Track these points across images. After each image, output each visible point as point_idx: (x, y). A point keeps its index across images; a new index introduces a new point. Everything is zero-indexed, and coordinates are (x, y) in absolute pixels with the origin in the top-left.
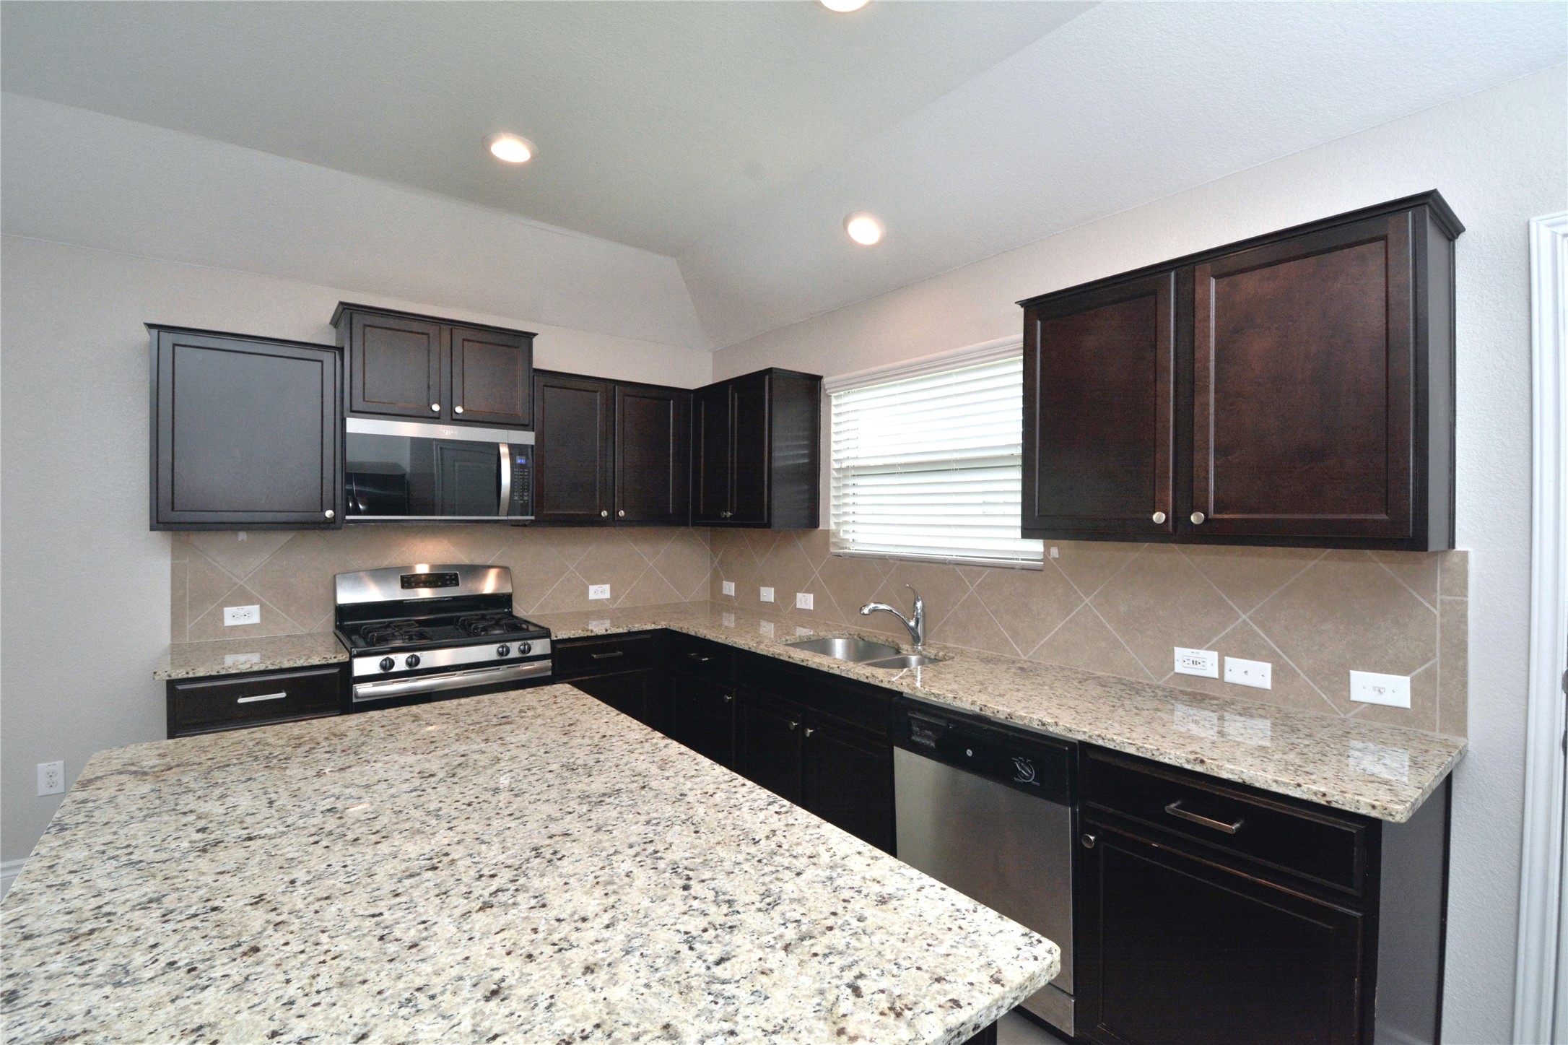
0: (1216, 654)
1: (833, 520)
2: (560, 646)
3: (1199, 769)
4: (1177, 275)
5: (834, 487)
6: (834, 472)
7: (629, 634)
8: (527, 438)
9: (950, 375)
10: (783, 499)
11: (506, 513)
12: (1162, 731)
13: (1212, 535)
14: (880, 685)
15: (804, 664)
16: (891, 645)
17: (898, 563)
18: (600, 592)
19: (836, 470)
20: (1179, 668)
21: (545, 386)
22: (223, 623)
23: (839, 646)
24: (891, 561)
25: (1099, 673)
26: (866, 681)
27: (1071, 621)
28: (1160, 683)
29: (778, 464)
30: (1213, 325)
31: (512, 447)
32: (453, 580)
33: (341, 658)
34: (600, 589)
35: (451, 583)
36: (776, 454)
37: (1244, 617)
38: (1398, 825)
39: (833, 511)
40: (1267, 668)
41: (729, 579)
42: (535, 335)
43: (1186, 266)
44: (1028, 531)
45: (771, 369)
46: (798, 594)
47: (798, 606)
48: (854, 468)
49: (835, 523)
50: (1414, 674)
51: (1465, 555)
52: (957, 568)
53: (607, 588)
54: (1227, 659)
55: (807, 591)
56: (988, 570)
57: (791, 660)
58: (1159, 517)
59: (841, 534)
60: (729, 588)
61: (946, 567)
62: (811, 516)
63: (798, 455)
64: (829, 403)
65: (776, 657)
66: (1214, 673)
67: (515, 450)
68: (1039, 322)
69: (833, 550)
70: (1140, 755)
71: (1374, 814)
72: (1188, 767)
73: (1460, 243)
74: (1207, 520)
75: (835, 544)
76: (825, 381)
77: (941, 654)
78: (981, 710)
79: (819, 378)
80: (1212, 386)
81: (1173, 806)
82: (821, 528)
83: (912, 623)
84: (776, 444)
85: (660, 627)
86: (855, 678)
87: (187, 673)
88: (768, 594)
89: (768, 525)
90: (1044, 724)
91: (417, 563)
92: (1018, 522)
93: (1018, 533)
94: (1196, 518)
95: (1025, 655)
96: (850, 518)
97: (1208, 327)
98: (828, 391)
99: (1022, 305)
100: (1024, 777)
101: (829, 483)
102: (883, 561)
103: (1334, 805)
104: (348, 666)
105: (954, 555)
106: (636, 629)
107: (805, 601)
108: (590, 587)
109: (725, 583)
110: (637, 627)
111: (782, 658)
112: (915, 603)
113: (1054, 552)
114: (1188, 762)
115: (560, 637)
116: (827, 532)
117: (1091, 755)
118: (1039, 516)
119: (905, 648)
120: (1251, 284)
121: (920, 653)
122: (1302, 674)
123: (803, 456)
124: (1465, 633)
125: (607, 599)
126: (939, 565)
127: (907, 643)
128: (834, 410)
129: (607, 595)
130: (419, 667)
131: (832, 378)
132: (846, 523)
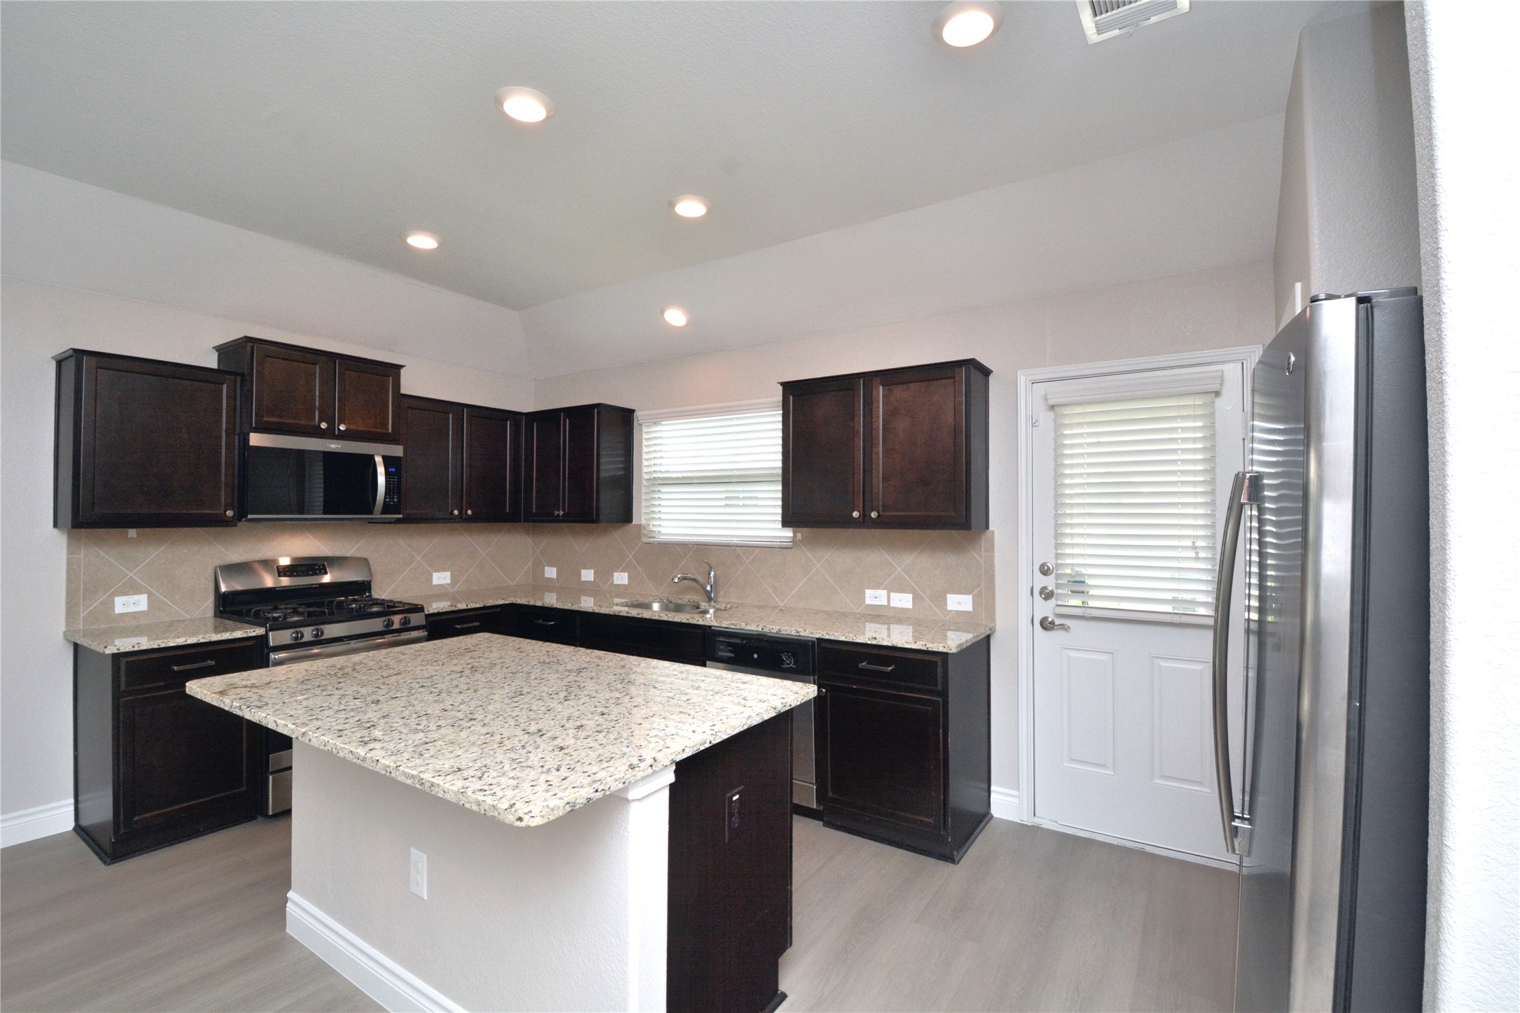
0: (886, 591)
1: (644, 517)
2: (431, 619)
3: (874, 642)
4: (864, 381)
5: (645, 493)
6: (645, 482)
7: (485, 608)
8: (397, 451)
9: (732, 419)
10: (607, 500)
11: (379, 512)
12: (858, 629)
13: (882, 523)
14: (697, 623)
15: (640, 616)
16: (692, 604)
17: (696, 547)
18: (441, 578)
19: (647, 480)
20: (868, 601)
21: (409, 408)
22: (114, 611)
23: (656, 607)
24: (690, 546)
25: (825, 609)
26: (687, 622)
27: (809, 578)
28: (859, 611)
29: (603, 474)
30: (881, 410)
31: (385, 458)
32: (322, 569)
33: (258, 632)
34: (443, 576)
35: (320, 572)
36: (603, 467)
37: (899, 569)
38: (953, 654)
39: (644, 510)
40: (910, 596)
41: (550, 565)
42: (402, 366)
43: (869, 378)
44: (786, 522)
45: (600, 404)
46: (615, 574)
47: (615, 582)
48: (660, 478)
49: (646, 519)
50: (974, 593)
51: (993, 532)
52: (737, 549)
53: (448, 574)
54: (891, 594)
55: (623, 571)
56: (758, 549)
57: (629, 615)
58: (856, 514)
59: (651, 526)
60: (551, 572)
61: (730, 548)
62: (625, 514)
63: (618, 468)
64: (641, 431)
65: (617, 614)
66: (885, 602)
67: (388, 461)
68: (791, 397)
69: (645, 540)
70: (847, 640)
71: (945, 650)
72: (869, 642)
73: (991, 378)
74: (879, 516)
75: (644, 535)
76: (638, 414)
77: (728, 606)
78: (762, 629)
79: (633, 411)
80: (881, 444)
81: (863, 664)
82: (634, 522)
83: (709, 588)
84: (602, 460)
85: (507, 602)
86: (679, 621)
87: (133, 647)
88: (588, 575)
89: (595, 521)
90: (798, 632)
91: (281, 556)
92: (779, 518)
93: (780, 526)
94: (874, 515)
95: (782, 603)
96: (656, 516)
97: (879, 412)
98: (640, 422)
99: (781, 385)
100: (788, 664)
101: (641, 490)
102: (684, 546)
103: (930, 649)
104: (264, 638)
105: (735, 541)
106: (489, 604)
107: (621, 578)
108: (434, 574)
109: (547, 569)
110: (490, 603)
111: (621, 614)
112: (710, 574)
113: (799, 536)
114: (869, 640)
115: (431, 612)
116: (639, 526)
117: (823, 645)
118: (793, 513)
119: (704, 605)
120: (900, 393)
121: (714, 607)
122: (926, 599)
123: (619, 469)
124: (994, 571)
125: (448, 584)
126: (726, 547)
127: (704, 602)
128: (645, 436)
129: (448, 581)
130: (324, 637)
131: (642, 412)
132: (654, 519)
